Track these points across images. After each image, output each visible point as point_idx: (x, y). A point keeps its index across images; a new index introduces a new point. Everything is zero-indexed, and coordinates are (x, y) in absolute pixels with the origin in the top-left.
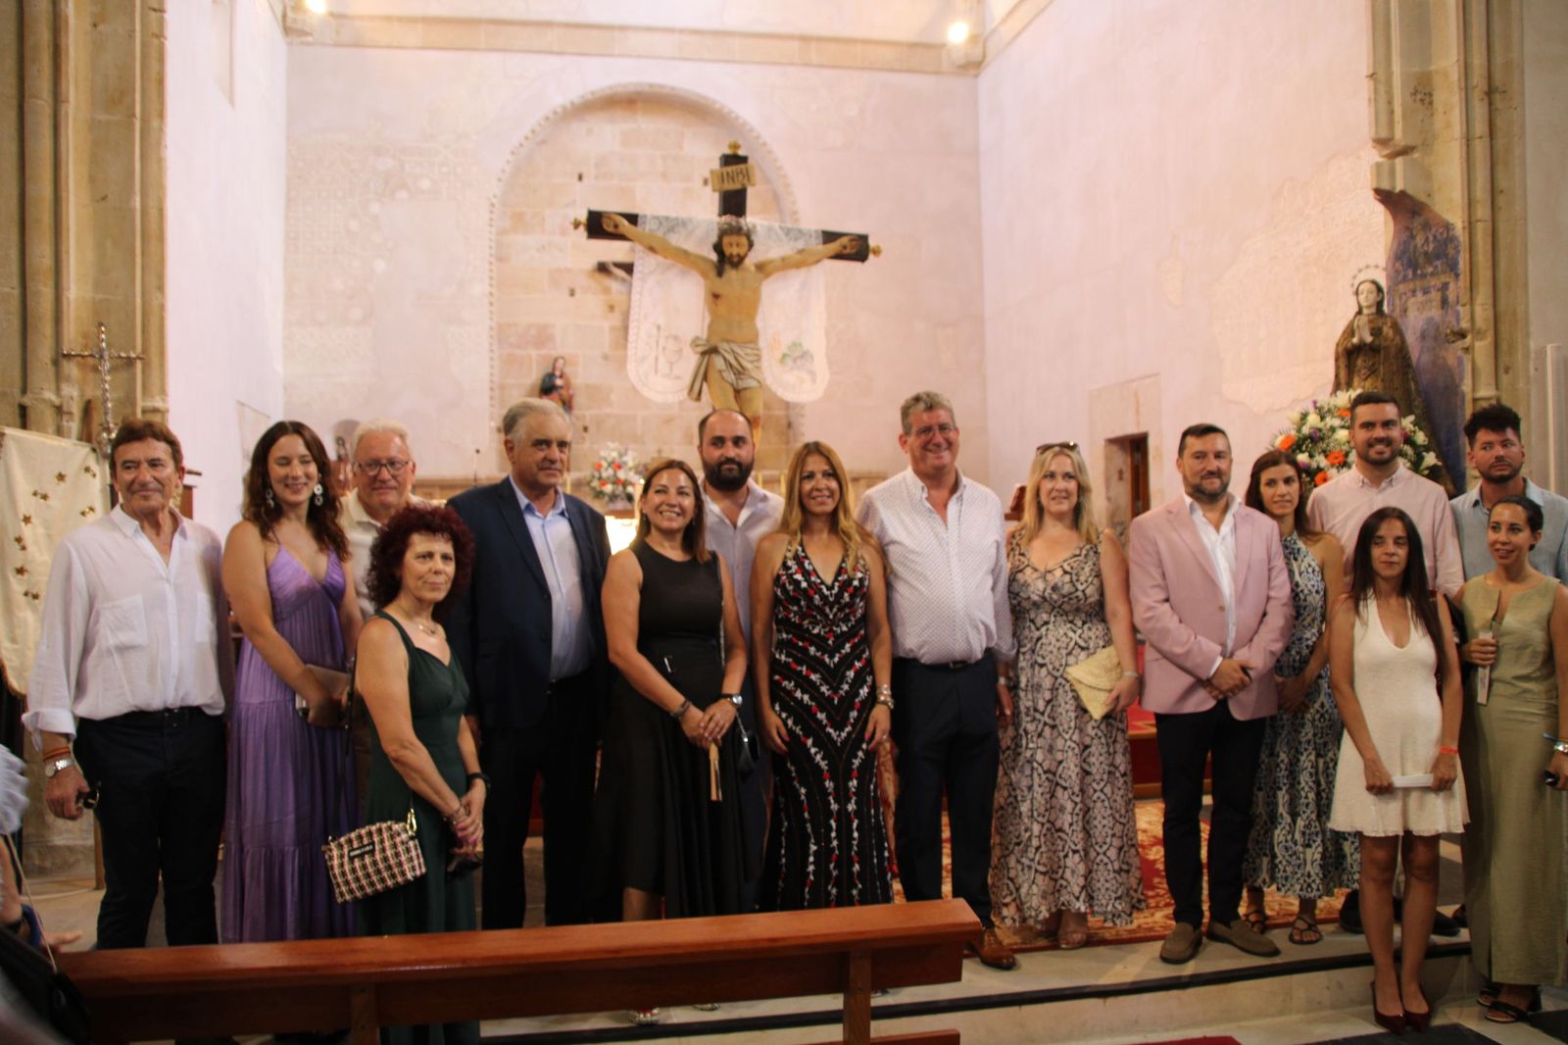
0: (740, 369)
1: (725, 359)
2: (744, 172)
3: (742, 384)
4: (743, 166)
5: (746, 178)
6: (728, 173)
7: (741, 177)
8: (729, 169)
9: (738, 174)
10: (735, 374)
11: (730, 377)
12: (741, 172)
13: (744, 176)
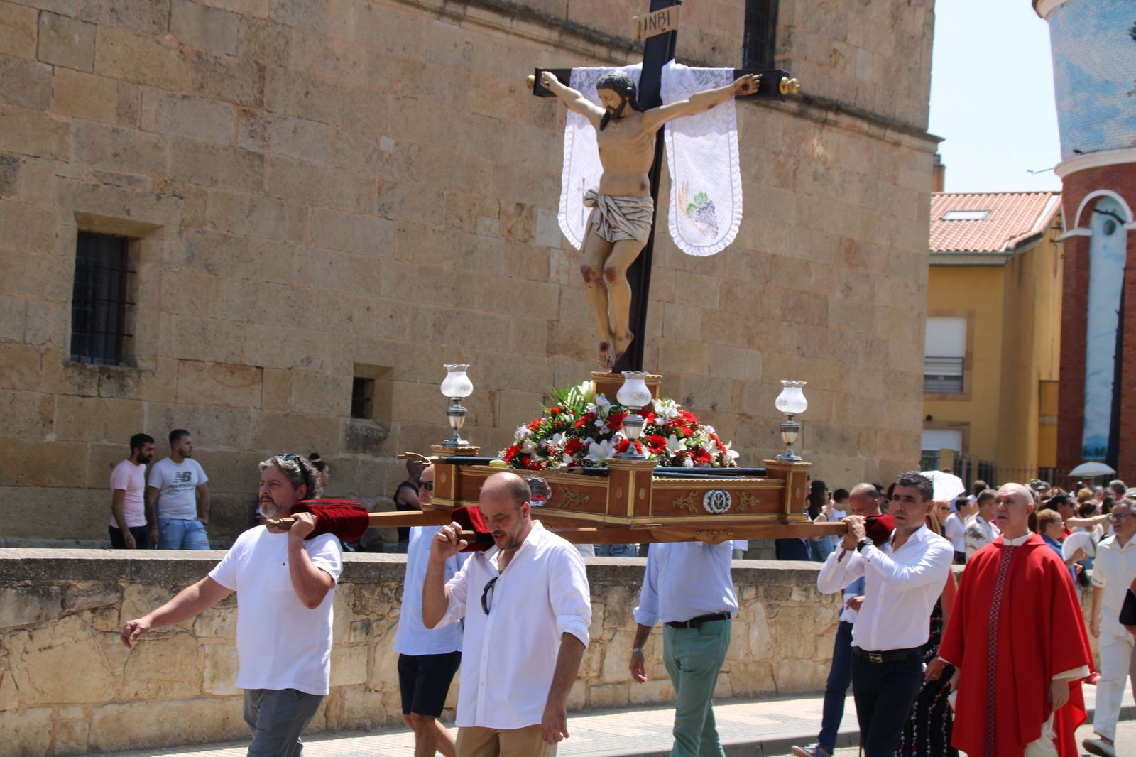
0: (615, 224)
1: (602, 215)
2: (666, 16)
3: (615, 239)
4: (665, 10)
5: (667, 22)
6: (651, 19)
7: (662, 21)
8: (653, 14)
9: (659, 18)
10: (610, 226)
11: (604, 229)
12: (663, 17)
13: (665, 20)
